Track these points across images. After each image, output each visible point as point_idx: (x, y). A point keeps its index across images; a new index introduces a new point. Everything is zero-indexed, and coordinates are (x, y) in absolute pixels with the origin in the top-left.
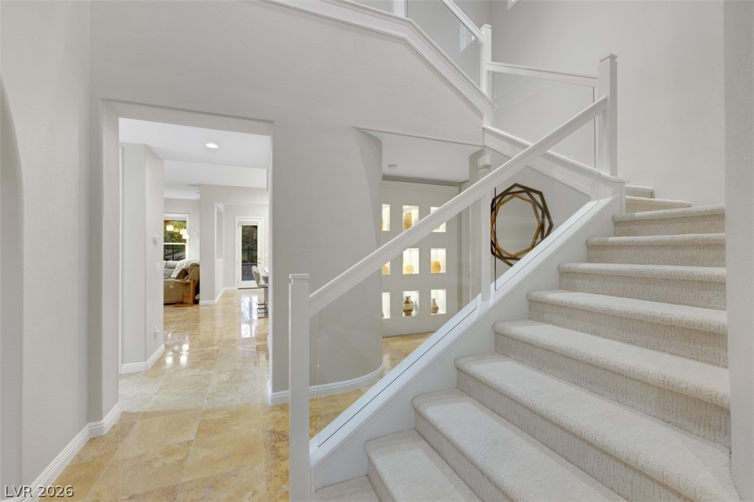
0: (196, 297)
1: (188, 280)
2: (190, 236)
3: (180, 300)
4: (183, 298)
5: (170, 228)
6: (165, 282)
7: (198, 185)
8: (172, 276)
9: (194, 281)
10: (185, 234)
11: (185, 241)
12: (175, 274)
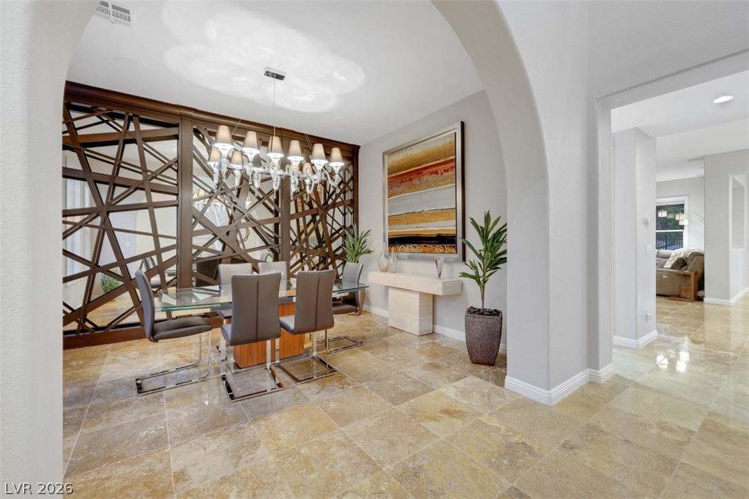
0: (700, 293)
1: (687, 271)
2: (689, 222)
3: (677, 292)
4: (680, 291)
5: (663, 214)
6: (657, 271)
7: (703, 158)
8: (665, 266)
9: (696, 273)
10: (682, 219)
11: (682, 227)
12: (669, 264)
